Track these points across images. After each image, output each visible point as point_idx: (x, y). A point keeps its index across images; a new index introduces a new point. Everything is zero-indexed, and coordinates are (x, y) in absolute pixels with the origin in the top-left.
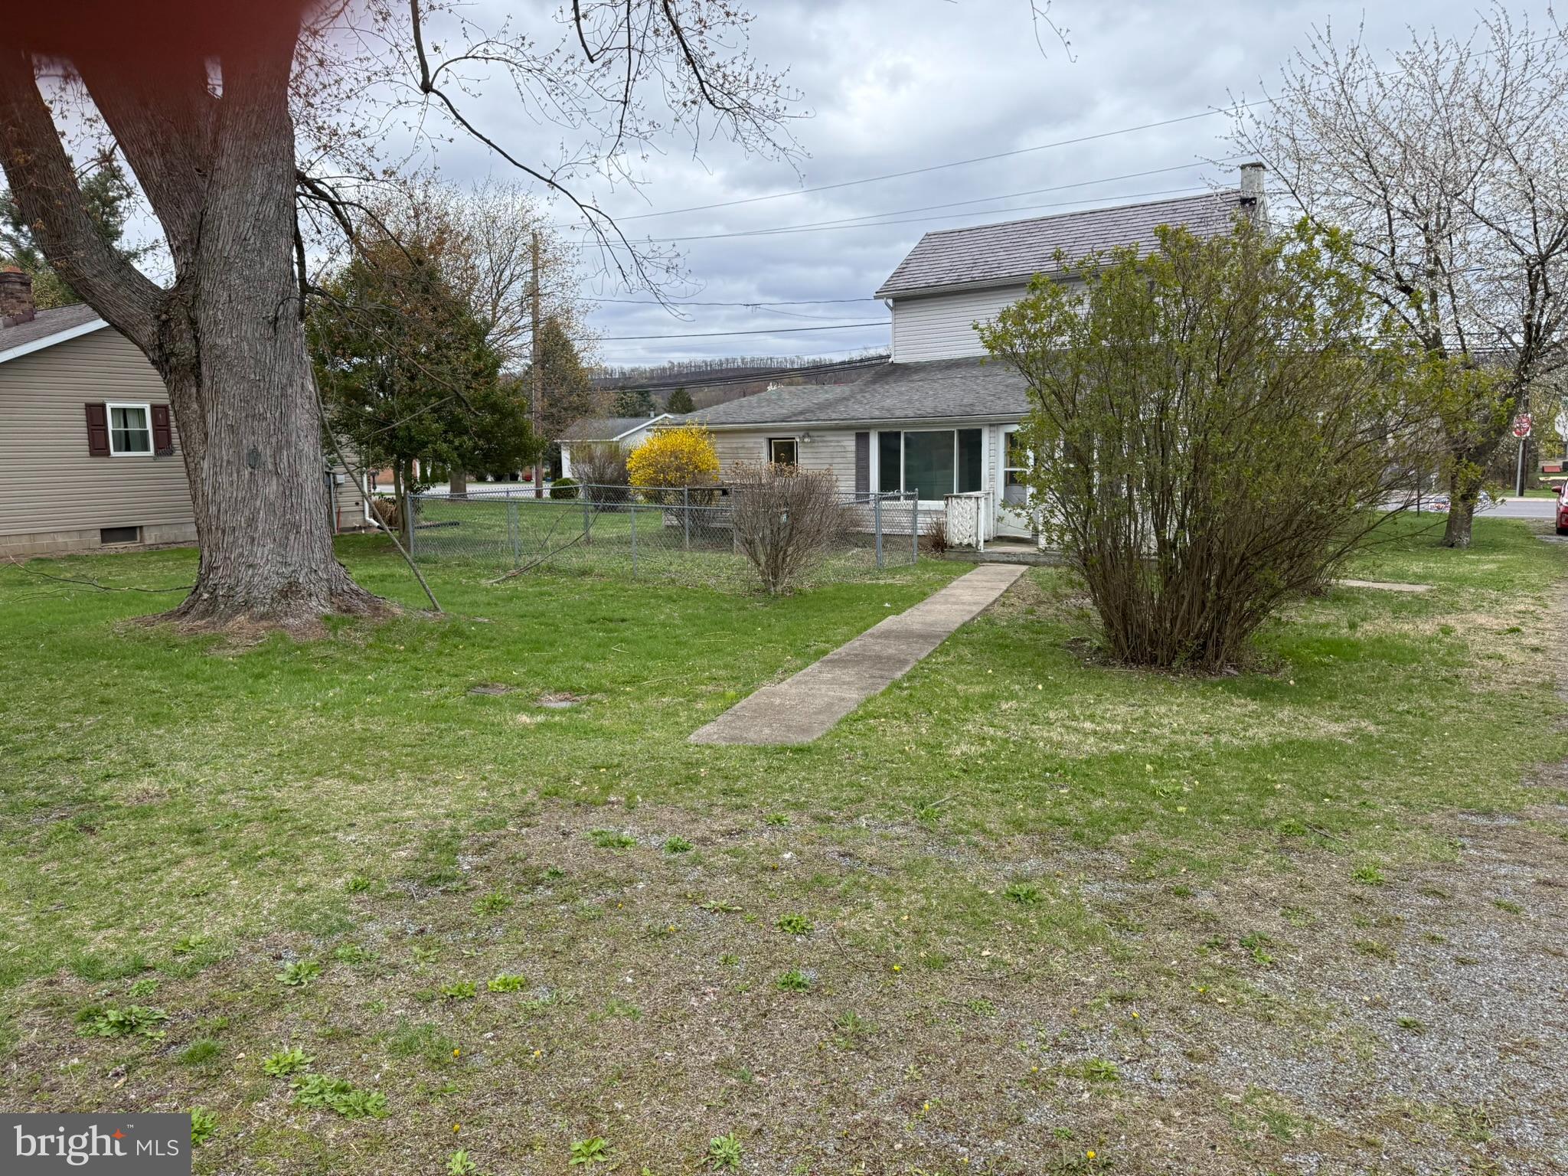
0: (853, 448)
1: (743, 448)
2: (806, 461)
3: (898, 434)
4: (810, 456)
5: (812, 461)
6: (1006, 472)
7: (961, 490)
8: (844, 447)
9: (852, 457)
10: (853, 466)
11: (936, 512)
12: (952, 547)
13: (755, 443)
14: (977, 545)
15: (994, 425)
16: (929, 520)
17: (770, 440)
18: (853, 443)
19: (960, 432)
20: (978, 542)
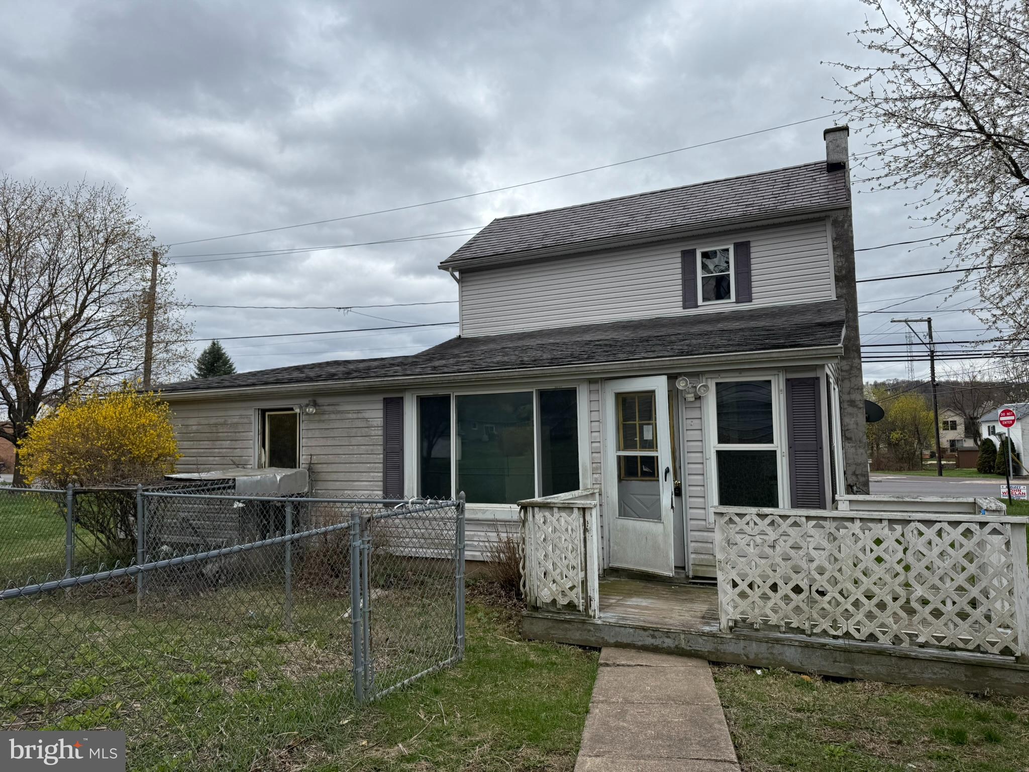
0: (380, 422)
1: (224, 424)
2: (313, 443)
3: (447, 398)
4: (317, 434)
5: (322, 442)
6: (619, 457)
7: (547, 490)
8: (366, 419)
9: (378, 433)
10: (380, 449)
11: (506, 523)
12: (536, 608)
13: (241, 416)
14: (588, 606)
15: (597, 381)
16: (493, 536)
17: (263, 412)
18: (380, 414)
19: (542, 394)
20: (588, 600)
